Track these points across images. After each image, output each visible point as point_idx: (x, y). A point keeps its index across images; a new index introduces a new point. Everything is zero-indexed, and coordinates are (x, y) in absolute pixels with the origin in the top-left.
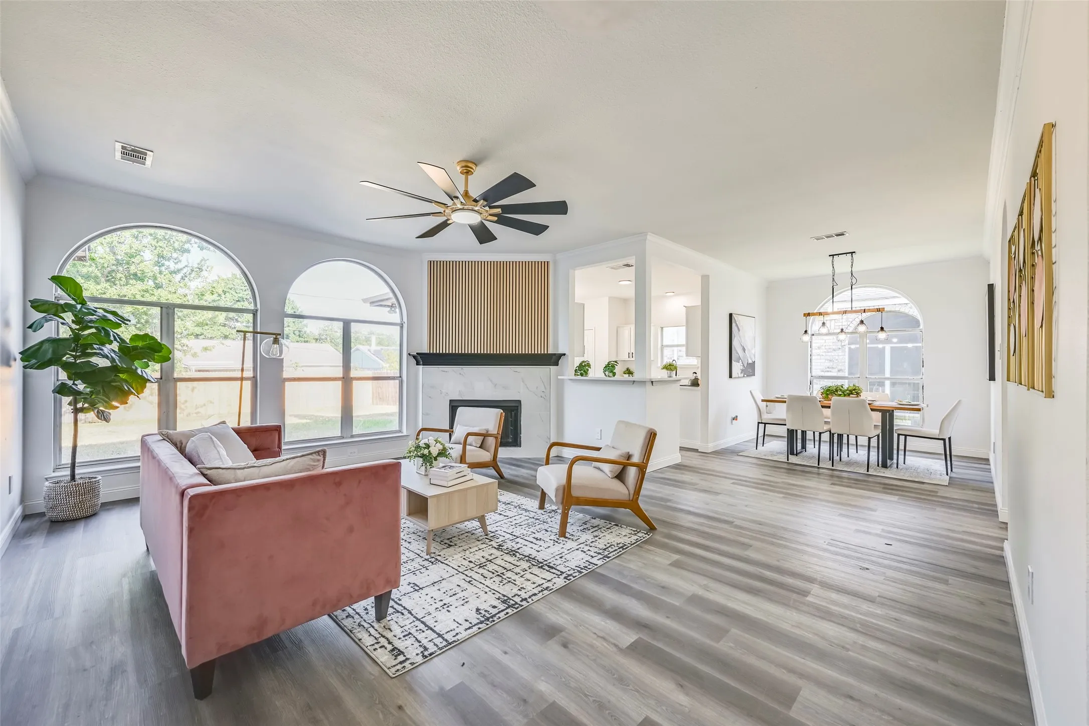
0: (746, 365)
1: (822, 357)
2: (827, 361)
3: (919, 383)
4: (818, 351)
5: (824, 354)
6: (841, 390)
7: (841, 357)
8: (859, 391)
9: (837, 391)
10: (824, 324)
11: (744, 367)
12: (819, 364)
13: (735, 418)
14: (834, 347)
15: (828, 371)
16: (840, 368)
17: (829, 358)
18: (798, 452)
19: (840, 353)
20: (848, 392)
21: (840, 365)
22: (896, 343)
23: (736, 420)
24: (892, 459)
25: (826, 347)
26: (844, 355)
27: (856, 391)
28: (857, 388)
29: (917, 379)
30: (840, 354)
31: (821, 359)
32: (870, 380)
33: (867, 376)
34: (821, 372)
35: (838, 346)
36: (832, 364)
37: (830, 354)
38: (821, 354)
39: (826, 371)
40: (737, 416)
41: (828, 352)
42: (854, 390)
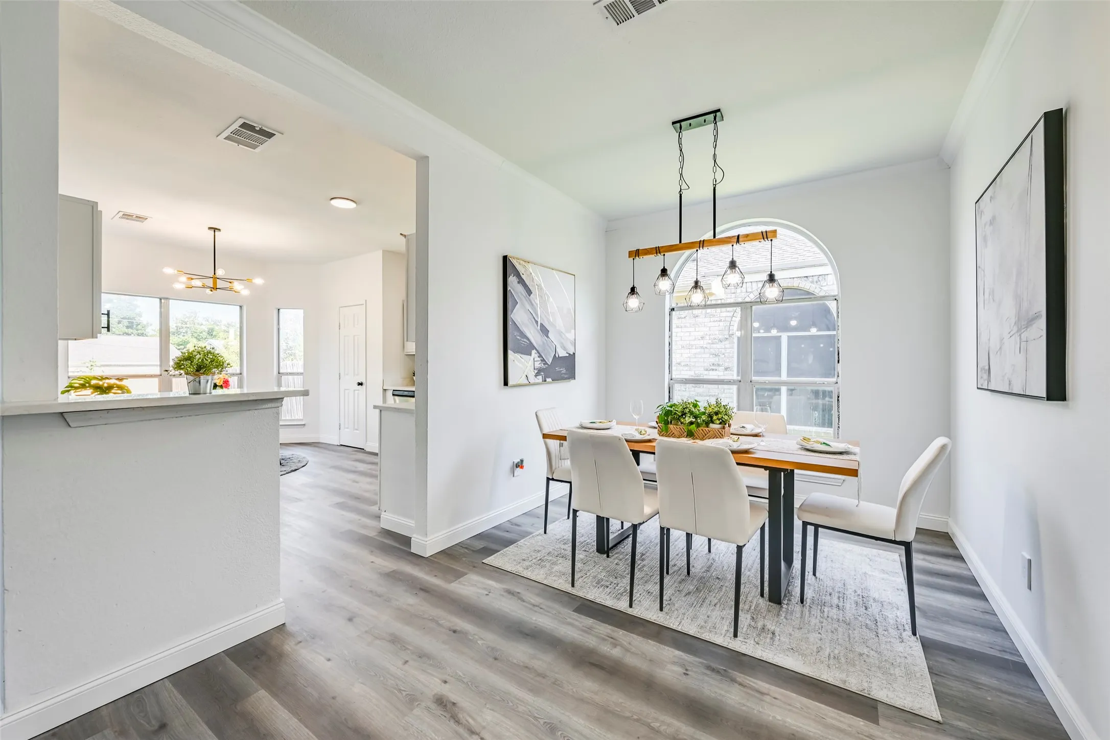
0: (549, 361)
1: (706, 350)
2: (711, 356)
3: (832, 392)
4: (702, 342)
5: (708, 346)
6: (691, 413)
7: (728, 351)
8: (726, 417)
9: (684, 414)
10: (664, 272)
11: (546, 363)
12: (702, 360)
13: (520, 465)
14: (720, 337)
15: (713, 370)
16: (726, 365)
17: (714, 352)
18: (610, 547)
19: (727, 344)
20: (704, 417)
21: (728, 360)
22: (795, 329)
23: (522, 467)
24: (789, 562)
25: (711, 337)
26: (733, 348)
27: (720, 416)
28: (722, 409)
29: (829, 384)
30: (728, 346)
31: (704, 353)
32: (757, 386)
33: (754, 378)
34: (705, 370)
35: (725, 335)
36: (717, 360)
37: (714, 346)
38: (705, 346)
39: (710, 370)
40: (522, 461)
41: (712, 344)
42: (717, 413)
